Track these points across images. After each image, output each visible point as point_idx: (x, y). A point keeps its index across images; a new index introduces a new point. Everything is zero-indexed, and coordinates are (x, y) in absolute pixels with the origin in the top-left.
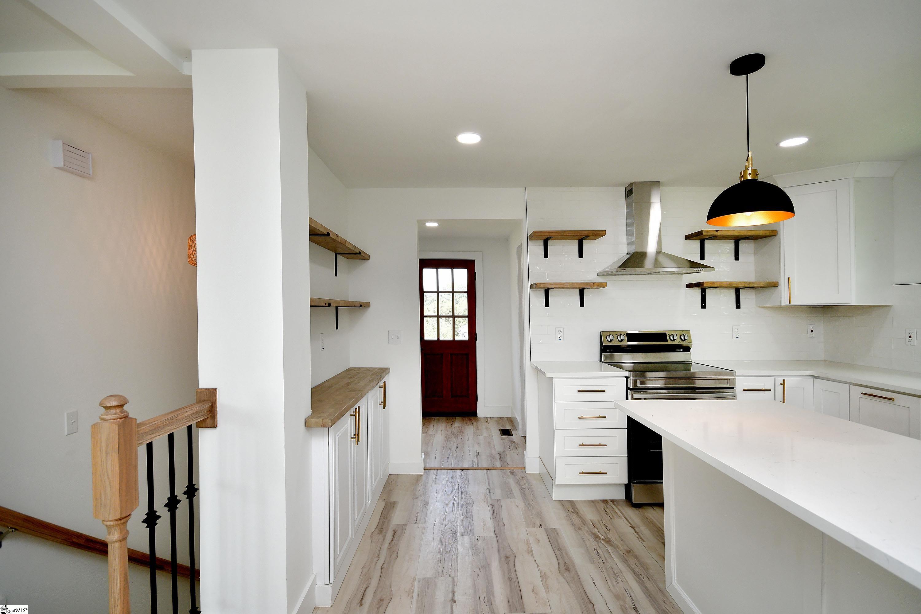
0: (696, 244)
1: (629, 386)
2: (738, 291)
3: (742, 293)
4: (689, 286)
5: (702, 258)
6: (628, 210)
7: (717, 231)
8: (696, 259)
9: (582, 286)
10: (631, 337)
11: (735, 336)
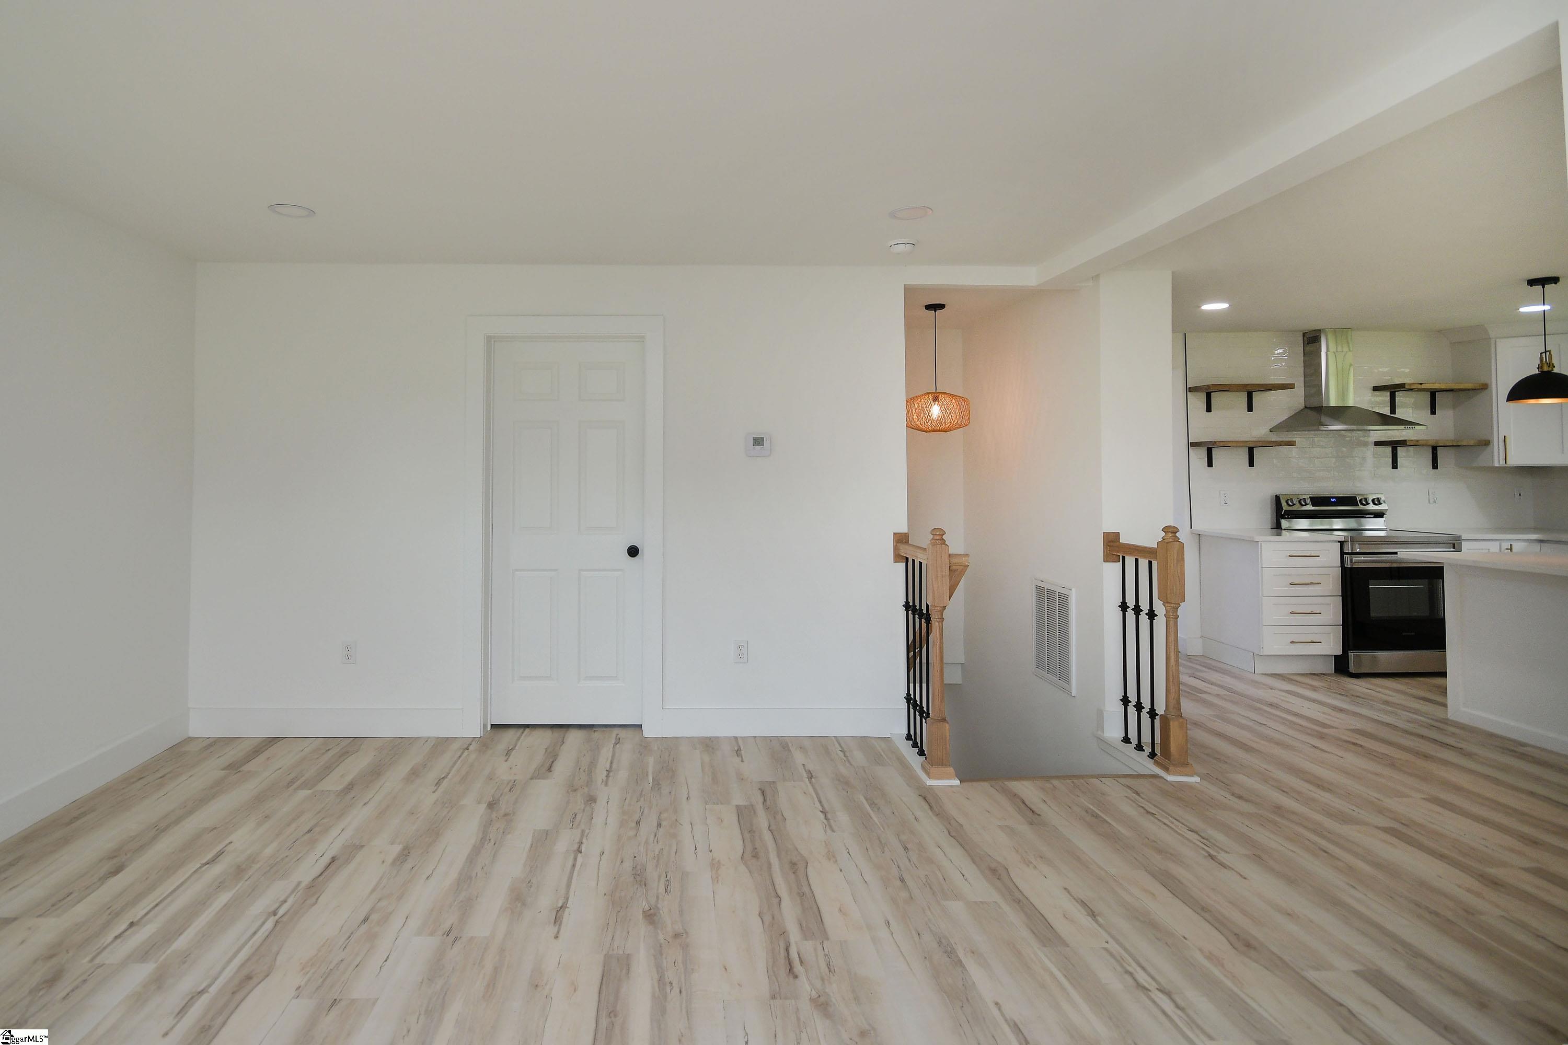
0: (1386, 396)
1: (1345, 550)
2: (1434, 449)
3: (1440, 451)
4: (1377, 444)
5: (1393, 410)
6: (1306, 358)
7: (1421, 384)
8: (1386, 411)
9: (1251, 445)
10: (1316, 501)
11: (1431, 501)
